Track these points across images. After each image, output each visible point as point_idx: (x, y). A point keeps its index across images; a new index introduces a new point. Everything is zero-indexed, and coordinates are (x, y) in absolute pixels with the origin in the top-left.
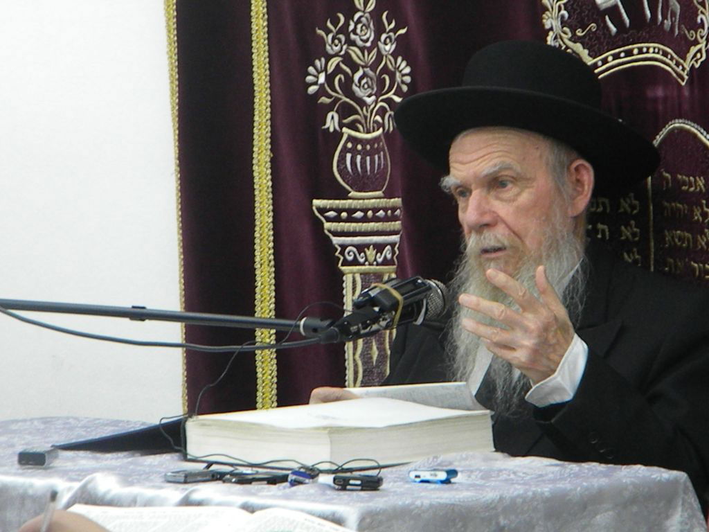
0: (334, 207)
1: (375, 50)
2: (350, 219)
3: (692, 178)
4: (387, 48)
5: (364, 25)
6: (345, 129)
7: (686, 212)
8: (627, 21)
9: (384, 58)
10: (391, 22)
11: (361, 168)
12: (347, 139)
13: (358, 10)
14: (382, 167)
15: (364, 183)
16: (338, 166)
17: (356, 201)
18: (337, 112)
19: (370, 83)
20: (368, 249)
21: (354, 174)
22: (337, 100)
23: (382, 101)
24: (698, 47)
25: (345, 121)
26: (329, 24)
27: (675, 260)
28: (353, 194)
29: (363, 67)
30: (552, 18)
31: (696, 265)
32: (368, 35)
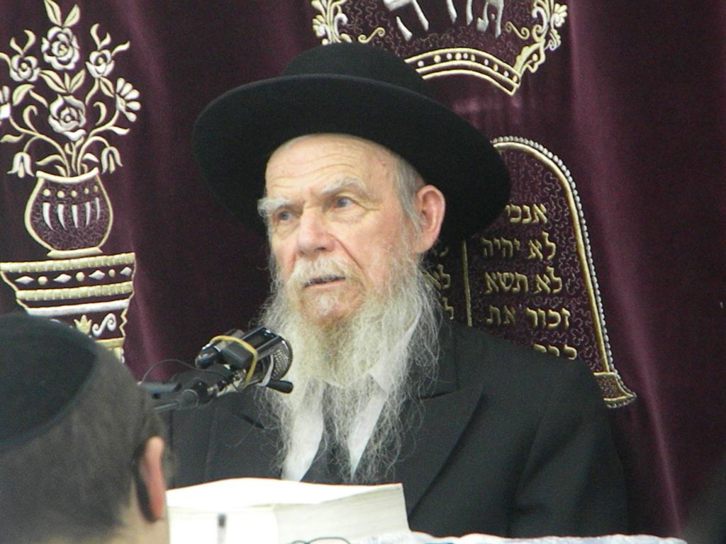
0: (29, 271)
1: (82, 73)
2: (52, 285)
3: (527, 208)
4: (101, 69)
5: (64, 43)
6: (39, 174)
7: (518, 249)
8: (425, 23)
9: (97, 82)
10: (105, 37)
11: (66, 220)
12: (43, 185)
13: (53, 25)
14: (98, 217)
15: (70, 238)
16: (32, 219)
17: (59, 262)
18: (28, 152)
19: (74, 113)
20: (79, 320)
21: (54, 228)
22: (28, 137)
23: (98, 134)
24: (534, 47)
25: (41, 163)
26: (13, 44)
27: (502, 309)
28: (54, 253)
29: (63, 95)
30: (327, 24)
31: (534, 312)
32: (69, 56)
